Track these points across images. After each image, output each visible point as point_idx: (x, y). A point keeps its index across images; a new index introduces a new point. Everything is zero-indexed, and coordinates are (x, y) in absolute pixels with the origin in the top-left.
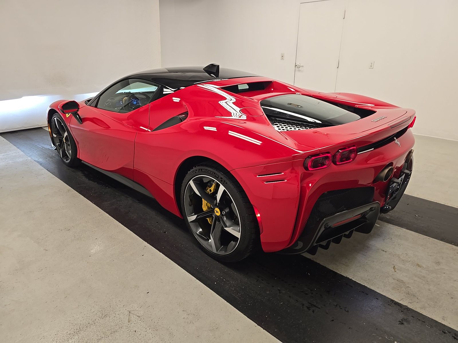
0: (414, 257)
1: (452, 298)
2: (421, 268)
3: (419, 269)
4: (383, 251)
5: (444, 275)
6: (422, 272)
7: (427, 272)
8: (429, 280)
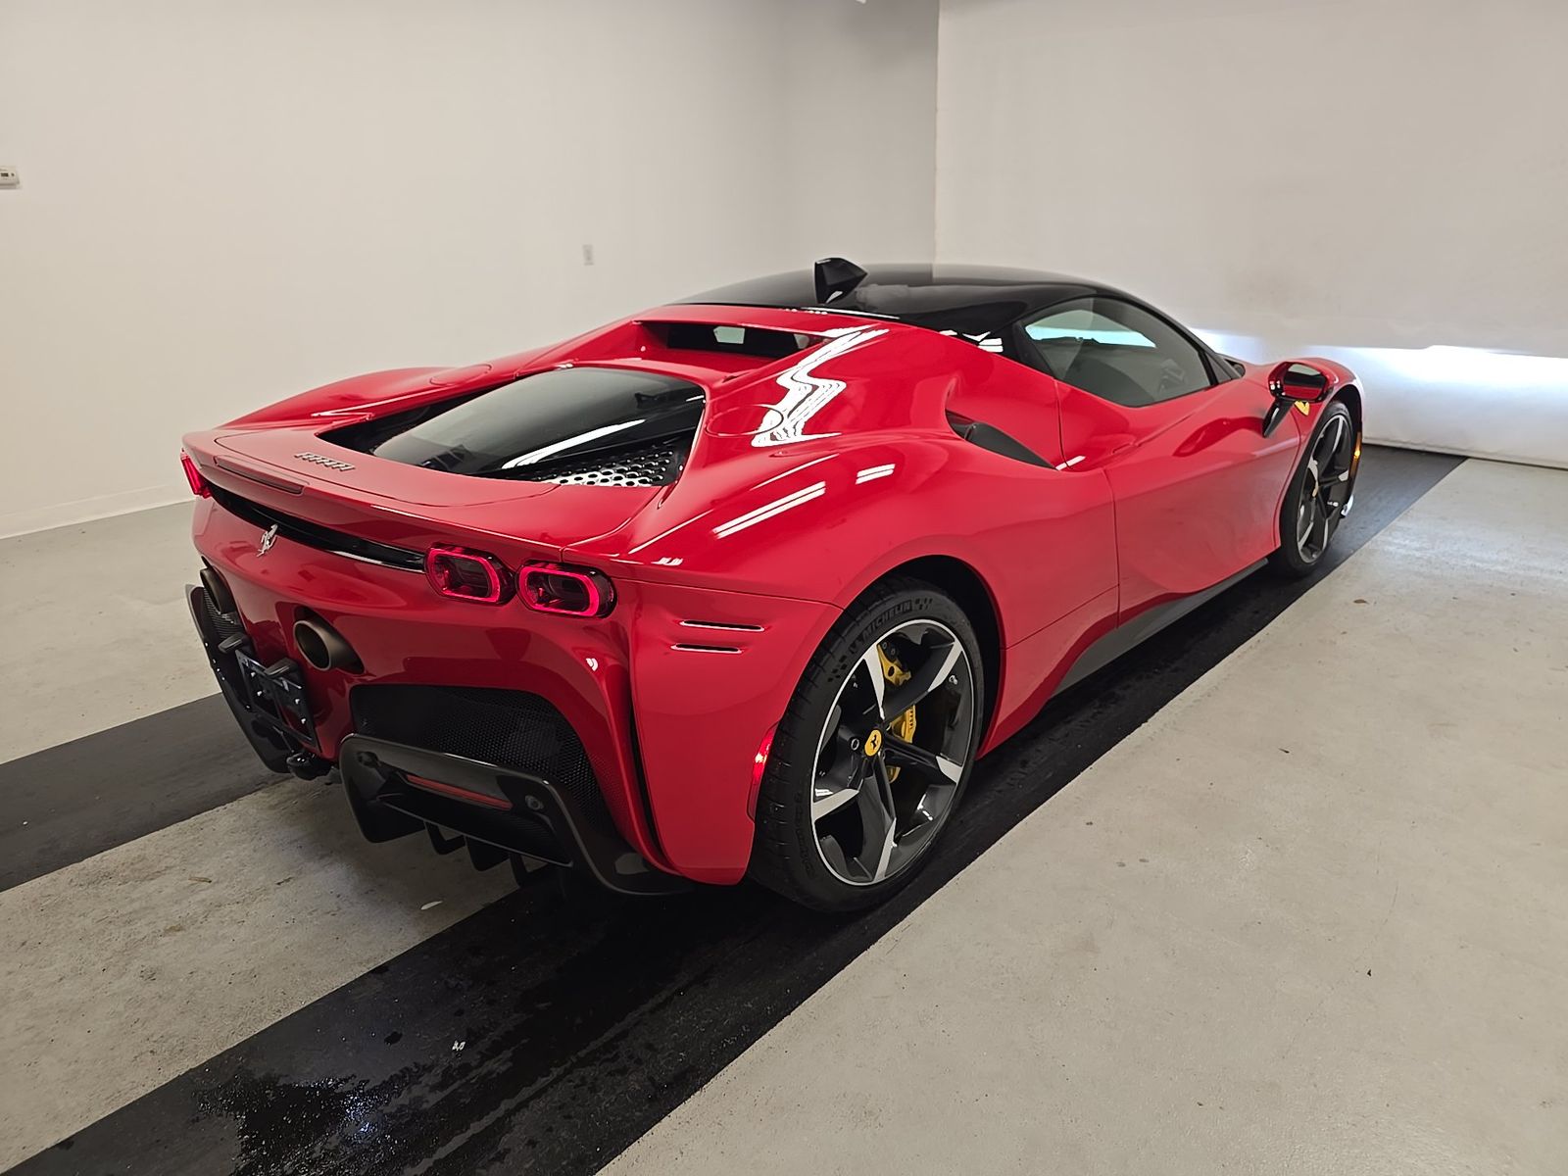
0: (217, 933)
1: (23, 944)
2: (162, 931)
3: (162, 925)
4: (288, 880)
5: (100, 966)
6: (148, 925)
7: (141, 936)
8: (112, 927)
